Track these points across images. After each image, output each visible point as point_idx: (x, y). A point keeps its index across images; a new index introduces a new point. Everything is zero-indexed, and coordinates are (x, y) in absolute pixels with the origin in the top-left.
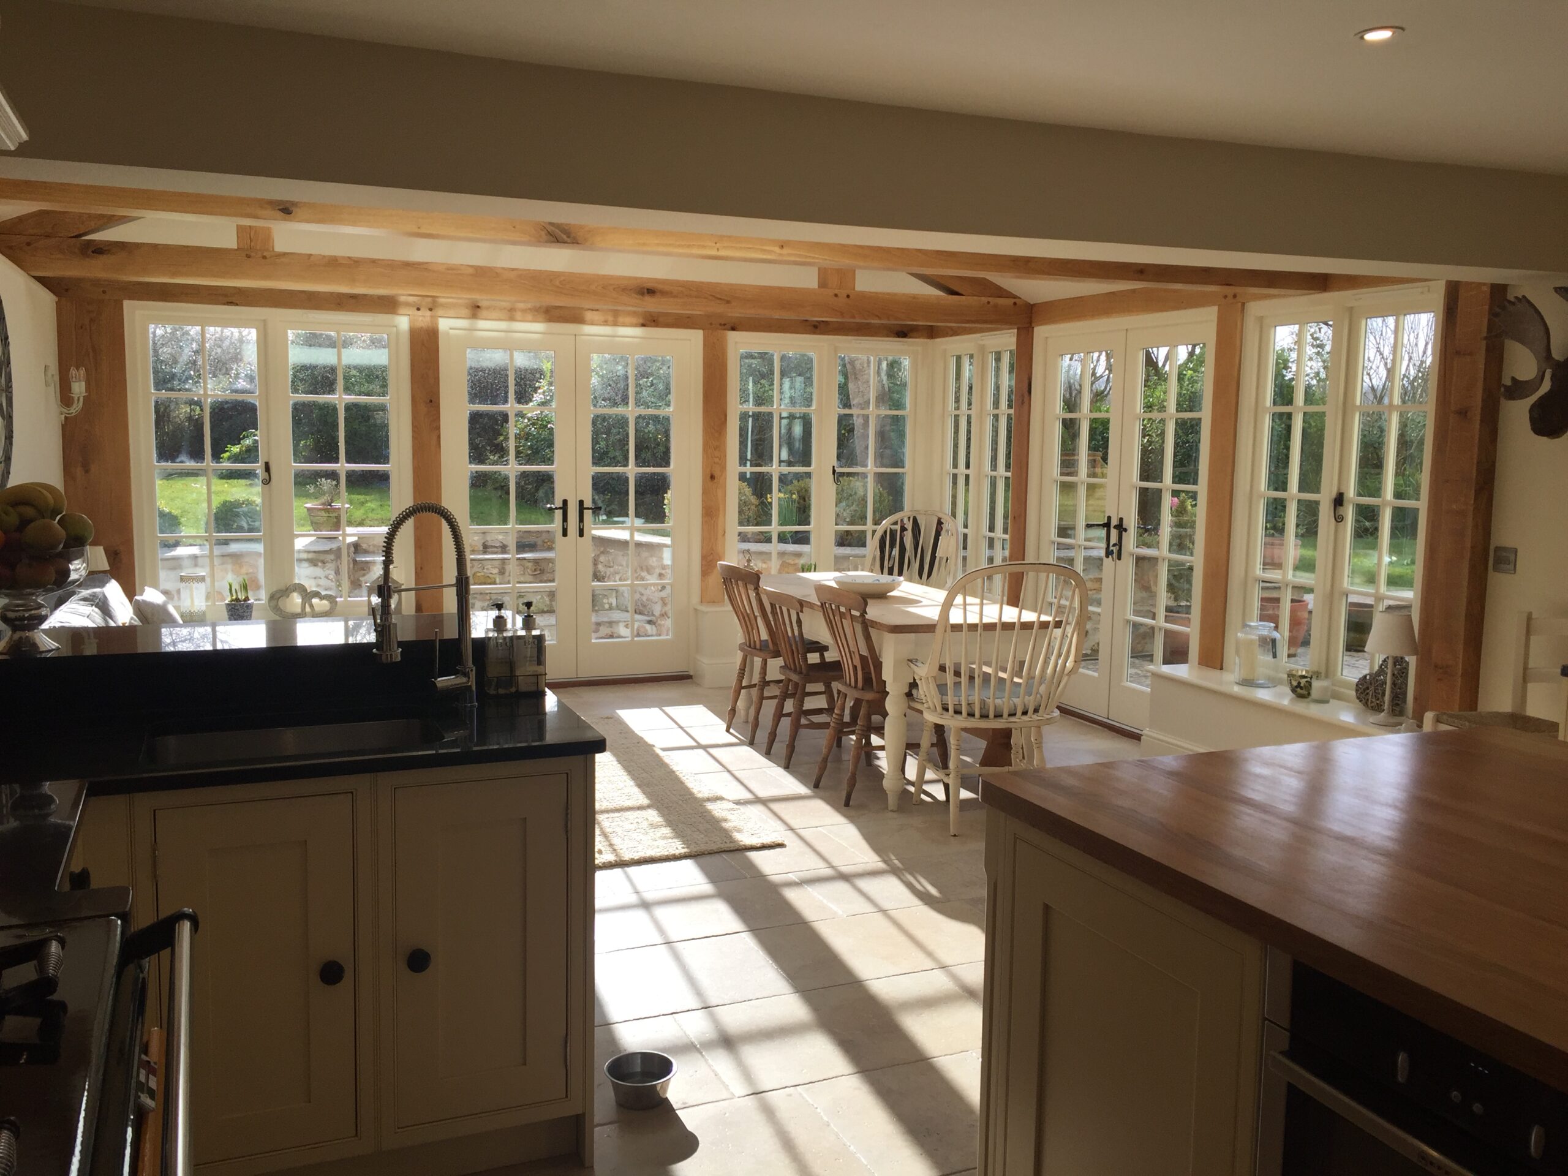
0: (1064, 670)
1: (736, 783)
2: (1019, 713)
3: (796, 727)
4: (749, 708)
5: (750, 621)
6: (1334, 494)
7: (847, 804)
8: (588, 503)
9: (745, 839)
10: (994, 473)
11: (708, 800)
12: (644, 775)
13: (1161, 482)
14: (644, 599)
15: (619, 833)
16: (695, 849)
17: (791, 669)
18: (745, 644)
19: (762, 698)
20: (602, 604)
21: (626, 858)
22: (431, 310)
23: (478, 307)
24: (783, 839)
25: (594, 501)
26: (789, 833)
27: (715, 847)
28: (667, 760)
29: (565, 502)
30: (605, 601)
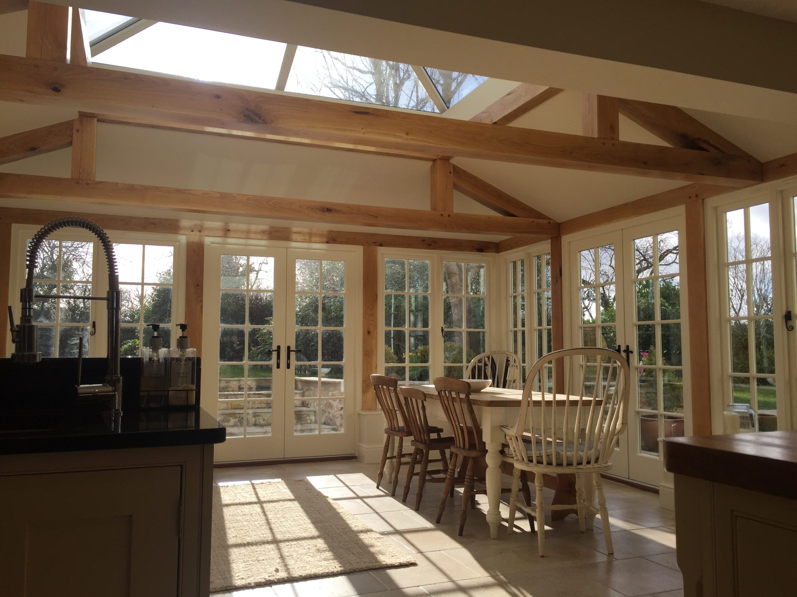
0: (615, 431)
1: (382, 520)
2: (584, 462)
3: (423, 482)
4: (392, 473)
5: (392, 414)
6: (784, 313)
7: (461, 534)
8: (293, 348)
9: (385, 560)
10: (540, 328)
11: (362, 532)
12: (319, 515)
13: (654, 320)
14: (331, 415)
15: (294, 557)
16: (348, 567)
17: (419, 442)
18: (387, 429)
19: (400, 464)
20: (306, 420)
21: (296, 575)
22: (200, 231)
23: (229, 230)
24: (415, 560)
25: (296, 347)
26: (419, 555)
27: (363, 566)
28: (335, 506)
29: (279, 347)
30: (308, 418)
